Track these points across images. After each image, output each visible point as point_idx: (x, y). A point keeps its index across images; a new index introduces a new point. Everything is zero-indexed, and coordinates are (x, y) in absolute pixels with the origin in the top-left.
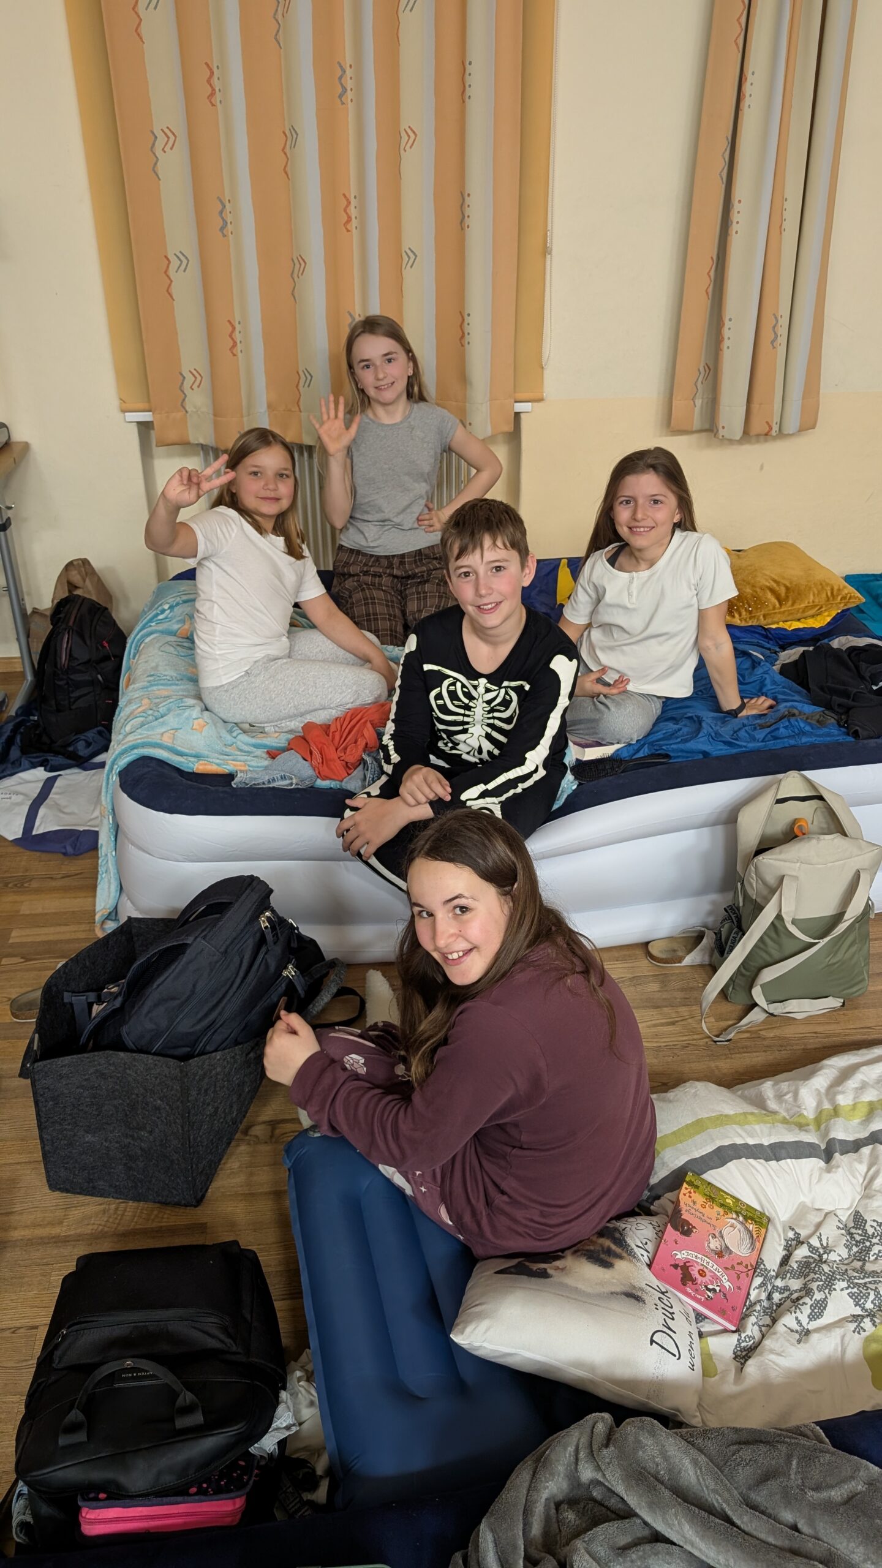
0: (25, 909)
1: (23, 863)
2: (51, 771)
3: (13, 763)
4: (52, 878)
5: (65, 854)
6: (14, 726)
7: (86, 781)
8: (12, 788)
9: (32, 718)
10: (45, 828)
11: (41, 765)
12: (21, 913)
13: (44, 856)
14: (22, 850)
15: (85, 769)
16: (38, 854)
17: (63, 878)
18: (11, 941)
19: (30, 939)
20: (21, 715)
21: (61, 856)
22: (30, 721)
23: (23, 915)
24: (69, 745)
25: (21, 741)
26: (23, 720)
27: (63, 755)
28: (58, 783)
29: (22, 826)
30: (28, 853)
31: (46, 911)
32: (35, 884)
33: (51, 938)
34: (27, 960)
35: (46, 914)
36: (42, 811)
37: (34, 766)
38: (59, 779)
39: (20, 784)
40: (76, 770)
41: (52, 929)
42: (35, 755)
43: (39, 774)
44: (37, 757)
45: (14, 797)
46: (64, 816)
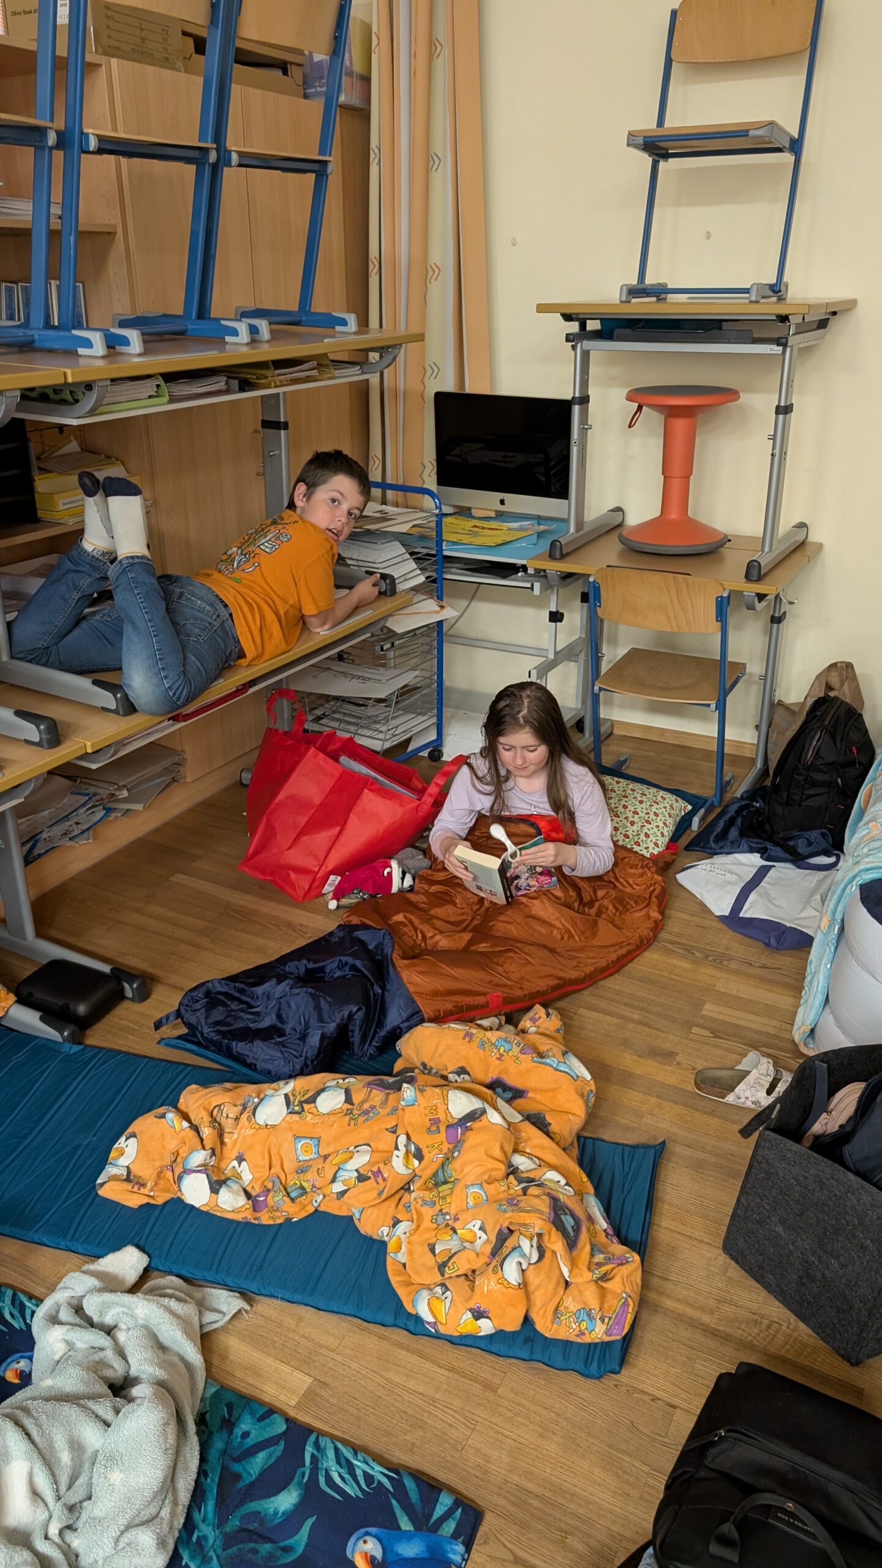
0: (720, 987)
1: (724, 941)
2: (767, 860)
3: (732, 843)
4: (750, 964)
5: (767, 945)
6: (739, 807)
7: (799, 879)
8: (729, 867)
9: (754, 803)
10: (752, 914)
11: (758, 852)
12: (716, 988)
13: (746, 940)
14: (725, 928)
15: (799, 867)
16: (741, 936)
17: (760, 967)
18: (703, 1012)
19: (721, 1017)
20: (746, 799)
21: (763, 945)
22: (753, 806)
23: (718, 991)
24: (790, 839)
25: (742, 823)
26: (748, 804)
27: (782, 847)
28: (771, 873)
29: (731, 906)
30: (731, 932)
31: (741, 995)
32: (733, 965)
33: (742, 1023)
34: (716, 1037)
35: (741, 998)
36: (753, 897)
37: (751, 850)
38: (773, 870)
39: (735, 864)
40: (789, 865)
41: (744, 1015)
42: (755, 840)
43: (755, 860)
44: (757, 843)
45: (728, 875)
46: (772, 907)
